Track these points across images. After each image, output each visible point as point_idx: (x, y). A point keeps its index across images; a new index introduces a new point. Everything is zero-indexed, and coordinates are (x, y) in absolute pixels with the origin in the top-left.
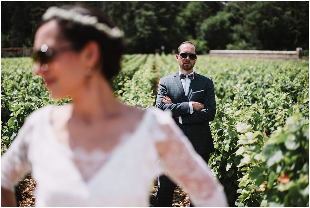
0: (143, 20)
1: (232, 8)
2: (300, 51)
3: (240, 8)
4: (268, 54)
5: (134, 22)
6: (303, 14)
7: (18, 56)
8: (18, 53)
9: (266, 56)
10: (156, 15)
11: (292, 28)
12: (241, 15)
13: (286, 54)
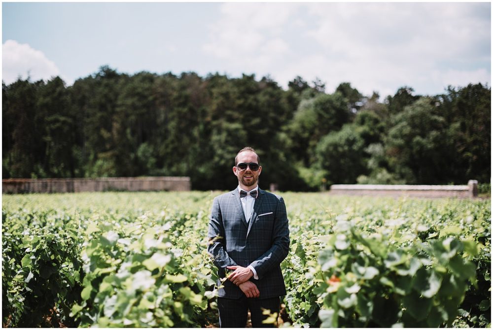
0: (224, 136)
1: (367, 119)
2: (474, 184)
3: (380, 119)
4: (423, 190)
5: (210, 140)
6: (479, 128)
7: (21, 192)
8: (23, 188)
9: (421, 193)
10: (245, 129)
11: (461, 149)
12: (382, 130)
13: (453, 191)
